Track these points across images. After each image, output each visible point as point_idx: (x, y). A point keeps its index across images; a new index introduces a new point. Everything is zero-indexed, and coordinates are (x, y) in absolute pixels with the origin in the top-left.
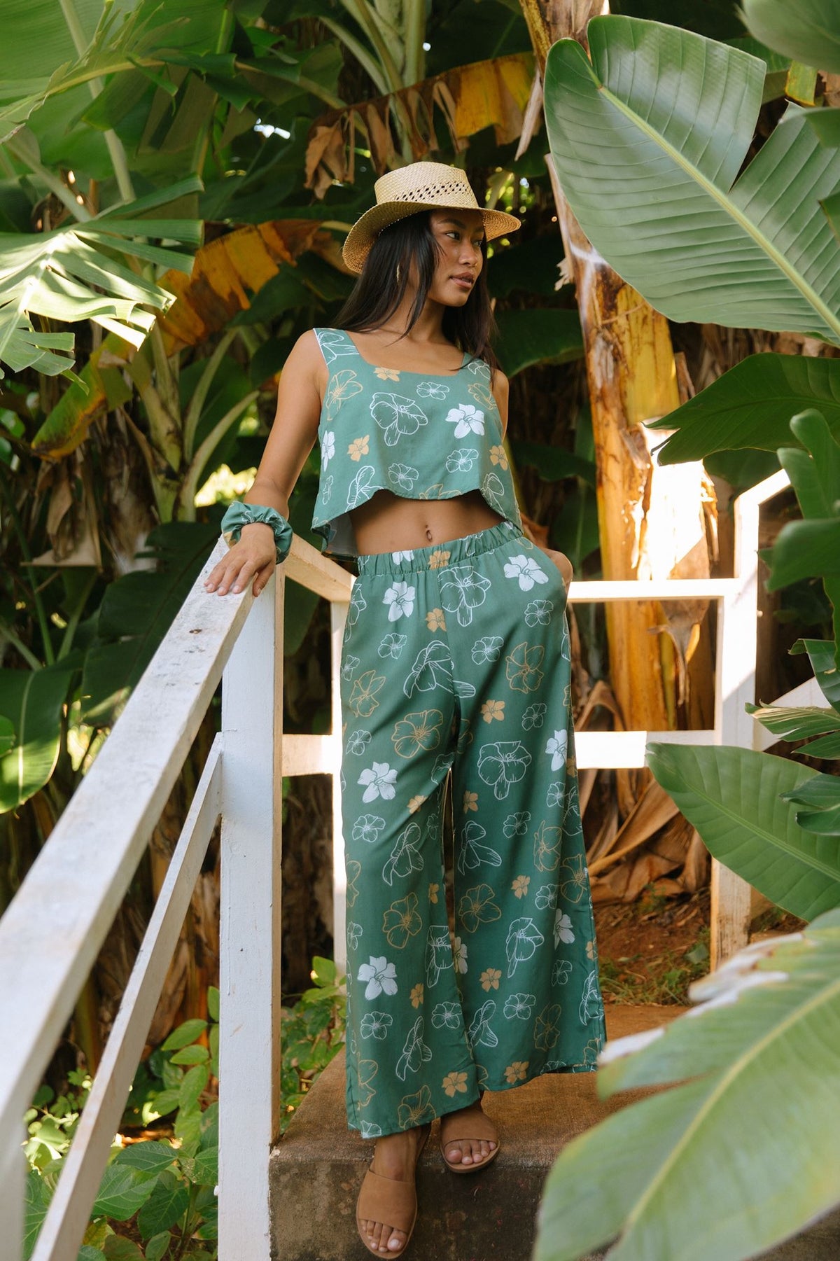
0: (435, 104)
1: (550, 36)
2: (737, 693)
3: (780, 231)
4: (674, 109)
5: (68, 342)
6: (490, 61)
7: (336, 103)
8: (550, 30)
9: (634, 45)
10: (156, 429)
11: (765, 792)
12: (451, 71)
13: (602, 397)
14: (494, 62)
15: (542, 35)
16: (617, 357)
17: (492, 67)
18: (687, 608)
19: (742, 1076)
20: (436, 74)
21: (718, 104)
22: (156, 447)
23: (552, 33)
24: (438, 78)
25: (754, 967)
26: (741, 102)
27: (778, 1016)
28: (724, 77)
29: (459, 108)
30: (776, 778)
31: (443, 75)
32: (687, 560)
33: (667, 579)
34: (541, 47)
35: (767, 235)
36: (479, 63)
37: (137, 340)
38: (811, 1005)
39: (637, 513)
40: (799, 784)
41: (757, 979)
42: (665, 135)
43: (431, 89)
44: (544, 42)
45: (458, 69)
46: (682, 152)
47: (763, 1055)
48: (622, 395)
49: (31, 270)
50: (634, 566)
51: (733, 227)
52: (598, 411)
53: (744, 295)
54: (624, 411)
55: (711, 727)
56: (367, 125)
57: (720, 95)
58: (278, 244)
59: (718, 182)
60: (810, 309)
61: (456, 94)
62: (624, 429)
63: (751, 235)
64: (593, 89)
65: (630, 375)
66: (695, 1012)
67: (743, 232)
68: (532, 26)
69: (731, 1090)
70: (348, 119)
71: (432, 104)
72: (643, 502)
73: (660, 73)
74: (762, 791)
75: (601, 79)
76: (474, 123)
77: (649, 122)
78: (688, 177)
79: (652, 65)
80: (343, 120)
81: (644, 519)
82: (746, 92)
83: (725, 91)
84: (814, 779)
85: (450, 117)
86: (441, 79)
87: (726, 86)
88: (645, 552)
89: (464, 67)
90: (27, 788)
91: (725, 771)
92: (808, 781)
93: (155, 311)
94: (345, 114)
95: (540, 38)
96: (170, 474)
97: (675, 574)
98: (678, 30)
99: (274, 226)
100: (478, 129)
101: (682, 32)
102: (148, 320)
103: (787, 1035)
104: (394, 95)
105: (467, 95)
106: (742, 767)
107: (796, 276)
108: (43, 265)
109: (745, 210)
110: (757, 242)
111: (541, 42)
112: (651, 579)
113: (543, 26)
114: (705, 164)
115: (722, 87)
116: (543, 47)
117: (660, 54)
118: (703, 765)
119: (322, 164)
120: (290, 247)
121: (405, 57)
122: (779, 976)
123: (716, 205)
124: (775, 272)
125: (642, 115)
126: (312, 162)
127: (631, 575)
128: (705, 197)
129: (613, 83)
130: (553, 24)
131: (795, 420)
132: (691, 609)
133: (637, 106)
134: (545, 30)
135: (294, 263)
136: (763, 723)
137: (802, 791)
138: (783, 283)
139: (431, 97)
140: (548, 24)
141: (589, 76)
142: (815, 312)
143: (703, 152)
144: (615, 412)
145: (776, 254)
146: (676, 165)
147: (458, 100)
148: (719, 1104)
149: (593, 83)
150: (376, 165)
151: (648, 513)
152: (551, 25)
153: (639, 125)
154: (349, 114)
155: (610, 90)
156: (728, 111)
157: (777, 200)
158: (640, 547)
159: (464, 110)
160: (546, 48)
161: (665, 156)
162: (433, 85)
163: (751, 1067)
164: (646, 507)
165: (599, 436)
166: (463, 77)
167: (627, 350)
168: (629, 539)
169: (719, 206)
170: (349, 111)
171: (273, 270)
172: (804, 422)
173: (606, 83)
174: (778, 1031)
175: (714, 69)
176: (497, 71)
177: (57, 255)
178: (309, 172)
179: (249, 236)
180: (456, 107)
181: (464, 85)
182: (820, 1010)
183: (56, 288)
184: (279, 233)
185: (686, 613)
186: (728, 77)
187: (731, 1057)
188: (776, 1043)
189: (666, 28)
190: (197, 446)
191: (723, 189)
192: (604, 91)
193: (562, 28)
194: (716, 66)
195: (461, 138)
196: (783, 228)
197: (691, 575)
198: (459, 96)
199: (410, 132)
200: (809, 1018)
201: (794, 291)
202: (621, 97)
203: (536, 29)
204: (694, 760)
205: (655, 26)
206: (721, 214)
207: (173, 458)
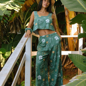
2: (81, 47)
5: (11, 12)
10: (21, 19)
11: (80, 59)
13: (67, 16)
16: (68, 12)
22: (21, 21)
25: (76, 78)
37: (18, 11)
38: (80, 83)
39: (70, 28)
41: (76, 79)
48: (69, 16)
49: (8, 4)
52: (66, 17)
53: (78, 8)
54: (69, 18)
55: (78, 50)
60: (85, 9)
65: (69, 14)
66: (69, 83)
90: (7, 57)
91: (76, 57)
93: (20, 8)
96: (23, 24)
97: (74, 35)
102: (19, 9)
106: (78, 56)
108: (9, 4)
112: (72, 35)
118: (74, 56)
122: (78, 79)
127: (70, 35)
131: (82, 21)
137: (84, 59)
138: (82, 7)
144: (68, 18)
164: (71, 28)
165: (66, 20)
167: (69, 12)
168: (70, 31)
172: (83, 21)
177: (10, 3)
182: (81, 83)
183: (10, 6)
190: (25, 21)
207: (23, 22)
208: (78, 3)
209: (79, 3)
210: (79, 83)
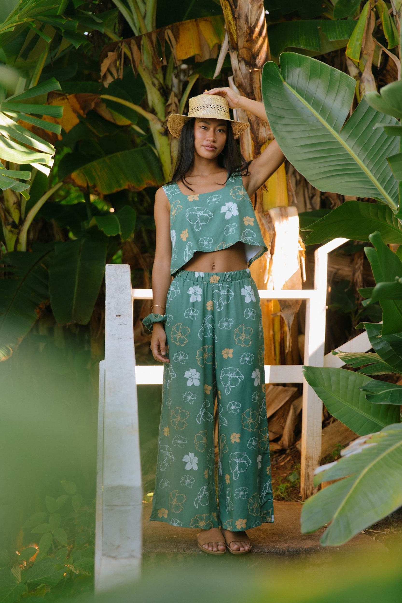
0: (166, 40)
1: (236, 24)
3: (360, 151)
4: (316, 94)
6: (194, 20)
7: (115, 38)
8: (236, 21)
9: (299, 65)
10: (8, 201)
11: (350, 387)
12: (174, 24)
14: (196, 21)
15: (232, 23)
17: (195, 23)
18: (291, 304)
19: (367, 473)
20: (167, 26)
21: (335, 94)
22: (7, 211)
23: (237, 22)
24: (167, 27)
25: (365, 443)
26: (345, 95)
27: (377, 454)
28: (338, 84)
29: (178, 44)
30: (355, 381)
31: (170, 26)
32: (291, 280)
33: (282, 289)
34: (231, 28)
35: (355, 153)
36: (188, 21)
38: (389, 451)
39: (268, 256)
40: (364, 384)
41: (366, 446)
42: (312, 106)
43: (164, 33)
44: (233, 26)
45: (178, 23)
46: (320, 114)
47: (374, 466)
48: (261, 196)
50: (265, 282)
51: (341, 148)
53: (347, 179)
54: (261, 204)
55: (301, 362)
56: (131, 49)
57: (336, 90)
58: (77, 106)
59: (335, 128)
60: (373, 186)
61: (177, 37)
62: (261, 213)
63: (349, 152)
64: (281, 82)
66: (344, 459)
67: (346, 151)
68: (227, 18)
69: (364, 477)
70: (121, 47)
71: (164, 40)
72: (271, 250)
73: (310, 78)
74: (349, 387)
75: (284, 79)
76: (186, 53)
77: (306, 99)
78: (322, 125)
79: (307, 74)
80: (119, 47)
81: (271, 259)
82: (347, 91)
83: (338, 89)
84: (371, 382)
85: (173, 48)
86: (169, 28)
87: (339, 87)
88: (271, 275)
89: (181, 23)
91: (333, 378)
92: (368, 382)
94: (120, 44)
95: (231, 24)
96: (14, 225)
97: (285, 287)
98: (319, 62)
99: (75, 96)
100: (189, 57)
101: (320, 63)
103: (382, 459)
104: (145, 35)
105: (182, 38)
106: (341, 377)
107: (368, 171)
109: (346, 141)
110: (351, 155)
111: (231, 26)
112: (274, 289)
113: (233, 19)
114: (330, 120)
115: (337, 87)
116: (232, 29)
117: (310, 70)
118: (324, 375)
119: (109, 70)
120: (83, 108)
121: (146, 11)
122: (374, 444)
123: (334, 138)
124: (359, 169)
125: (302, 95)
126: (104, 69)
128: (329, 135)
129: (290, 81)
130: (238, 19)
131: (370, 236)
132: (293, 304)
133: (299, 91)
134: (233, 21)
135: (85, 116)
136: (342, 359)
137: (367, 386)
138: (362, 174)
139: (164, 37)
140: (235, 18)
141: (279, 77)
142: (375, 187)
143: (328, 114)
145: (359, 161)
146: (317, 119)
147: (178, 40)
148: (361, 481)
149: (281, 80)
150: (135, 71)
151: (274, 256)
152: (237, 19)
153: (301, 100)
154: (122, 45)
155: (288, 83)
156: (339, 98)
157: (359, 136)
158: (269, 273)
159: (181, 46)
160: (233, 29)
161: (312, 115)
162: (165, 30)
163: (370, 470)
164: (272, 253)
166: (180, 28)
168: (263, 268)
169: (336, 139)
170: (122, 42)
171: (76, 121)
172: (374, 237)
173: (286, 80)
174: (378, 459)
175: (334, 79)
176: (197, 26)
178: (102, 74)
179: (63, 102)
180: (177, 44)
181: (181, 33)
182: (392, 452)
184: (78, 100)
185: (290, 306)
186: (339, 84)
187: (363, 468)
188: (378, 462)
189: (314, 60)
190: (28, 211)
191: (338, 132)
192: (285, 84)
193: (242, 21)
194: (334, 78)
195: (179, 60)
196: (362, 149)
197: (293, 287)
198: (179, 37)
199: (153, 55)
200: (389, 454)
201: (367, 177)
202: (293, 87)
203: (229, 20)
204: (321, 374)
205: (308, 58)
206: (336, 142)
207: (16, 217)
208: (348, 155)
209: (352, 159)
210: (384, 454)
